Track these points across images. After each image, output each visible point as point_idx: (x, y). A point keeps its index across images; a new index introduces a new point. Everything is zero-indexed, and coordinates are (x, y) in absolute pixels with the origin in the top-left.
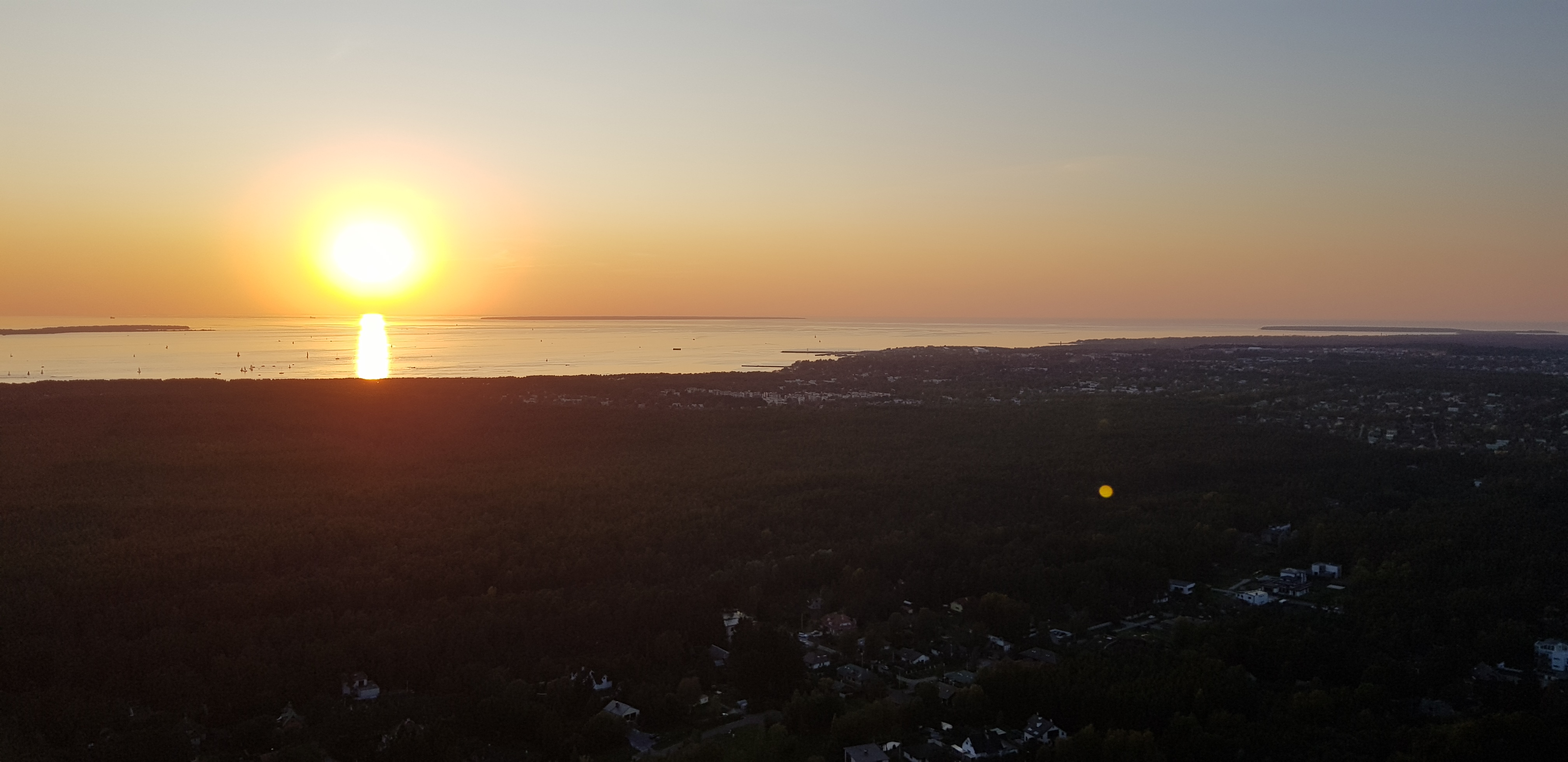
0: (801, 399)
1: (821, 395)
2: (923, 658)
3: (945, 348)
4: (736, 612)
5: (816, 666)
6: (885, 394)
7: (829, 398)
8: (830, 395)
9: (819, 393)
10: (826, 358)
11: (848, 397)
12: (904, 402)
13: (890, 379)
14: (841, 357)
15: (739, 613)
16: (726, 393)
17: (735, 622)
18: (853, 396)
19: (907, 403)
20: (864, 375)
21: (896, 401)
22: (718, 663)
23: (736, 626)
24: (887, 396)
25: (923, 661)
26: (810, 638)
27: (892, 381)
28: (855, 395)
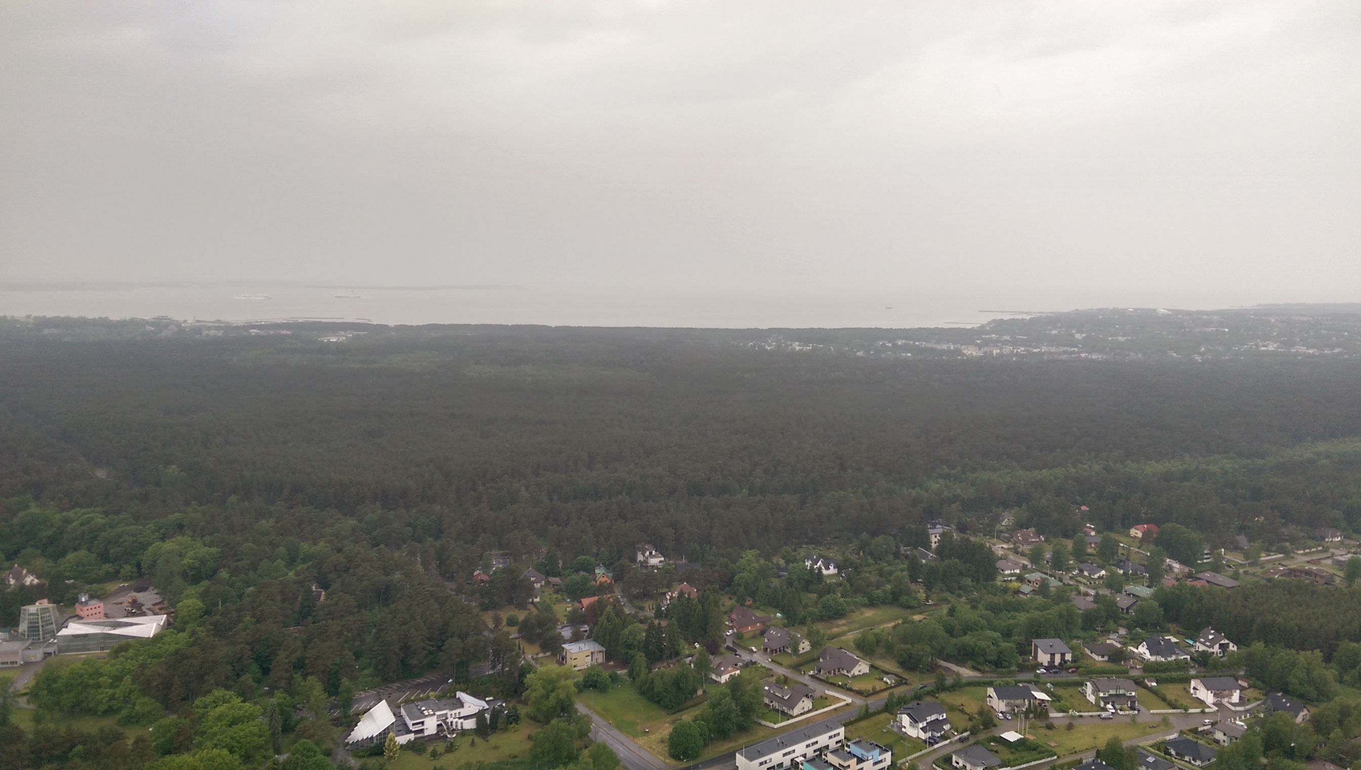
0: (996, 351)
1: (1014, 349)
2: (1104, 573)
5: (1007, 572)
6: (1072, 349)
7: (1021, 351)
8: (1022, 349)
9: (1013, 346)
10: (1020, 317)
11: (1038, 350)
12: (1090, 357)
13: (1077, 335)
14: (1033, 316)
16: (929, 345)
17: (938, 531)
18: (1043, 351)
19: (1093, 357)
20: (1053, 332)
21: (1083, 355)
22: (924, 562)
23: (939, 534)
24: (1074, 351)
25: (1103, 575)
26: (1002, 549)
27: (1079, 338)
28: (1045, 349)
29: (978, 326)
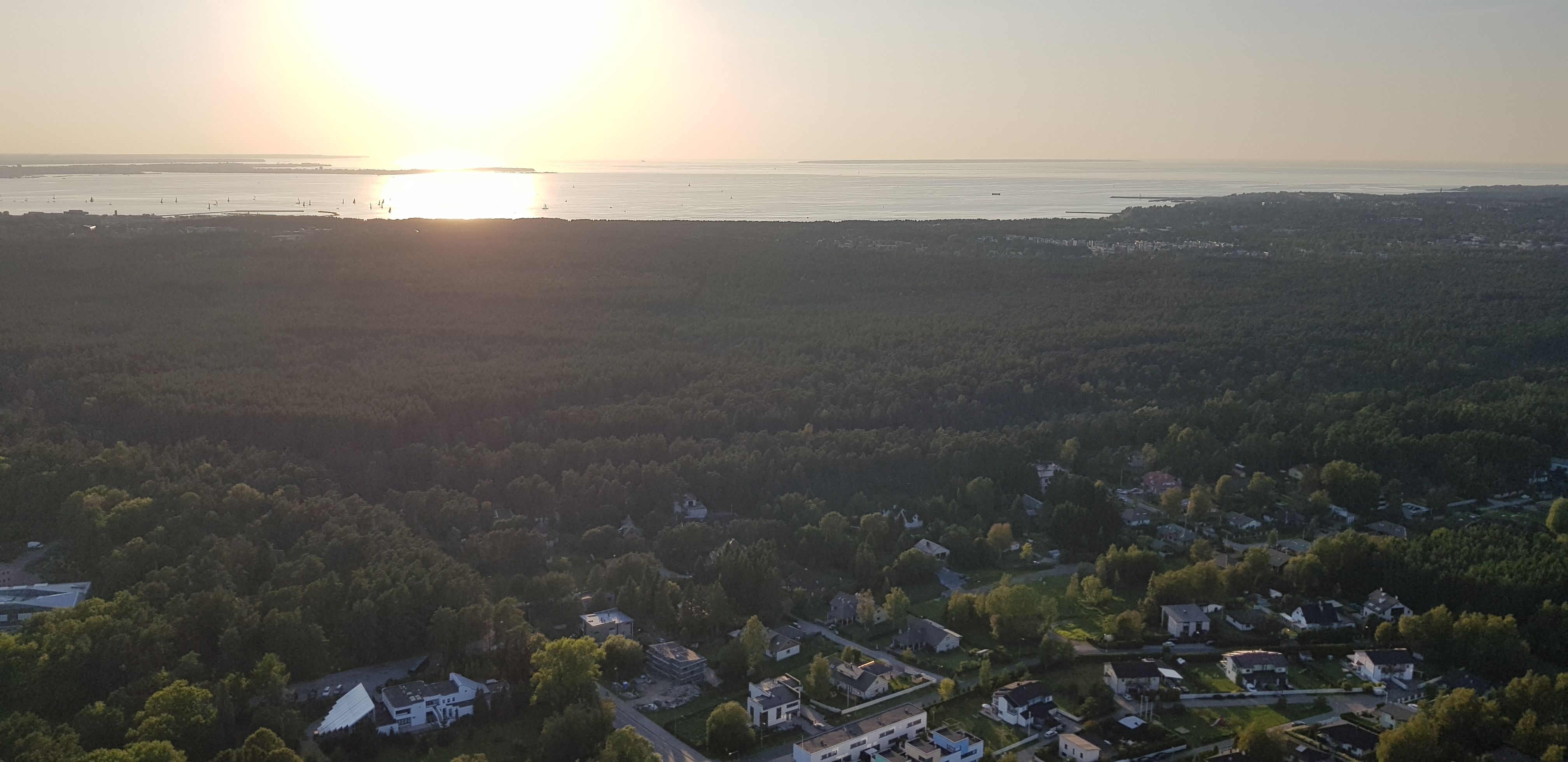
0: (1130, 248)
1: (1153, 245)
2: (1254, 523)
3: (1300, 194)
4: (1051, 464)
5: (1135, 523)
6: (1227, 245)
7: (1162, 248)
8: (1163, 244)
9: (1152, 242)
11: (1184, 246)
12: (1248, 254)
13: (1234, 227)
14: (1178, 203)
15: (1053, 465)
17: (1050, 474)
18: (1190, 246)
19: (1253, 254)
20: (1203, 223)
21: (1240, 252)
22: (1030, 512)
23: (1051, 479)
24: (1230, 246)
25: (1253, 526)
26: (1129, 495)
27: (1236, 230)
28: (1193, 244)
29: (1109, 215)
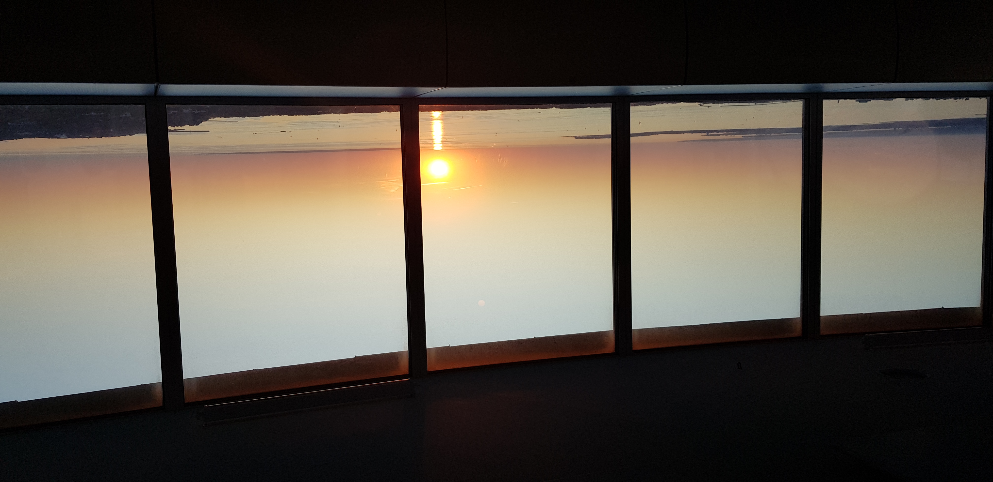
3: (89, 137)
10: (176, 128)
29: (210, 120)
